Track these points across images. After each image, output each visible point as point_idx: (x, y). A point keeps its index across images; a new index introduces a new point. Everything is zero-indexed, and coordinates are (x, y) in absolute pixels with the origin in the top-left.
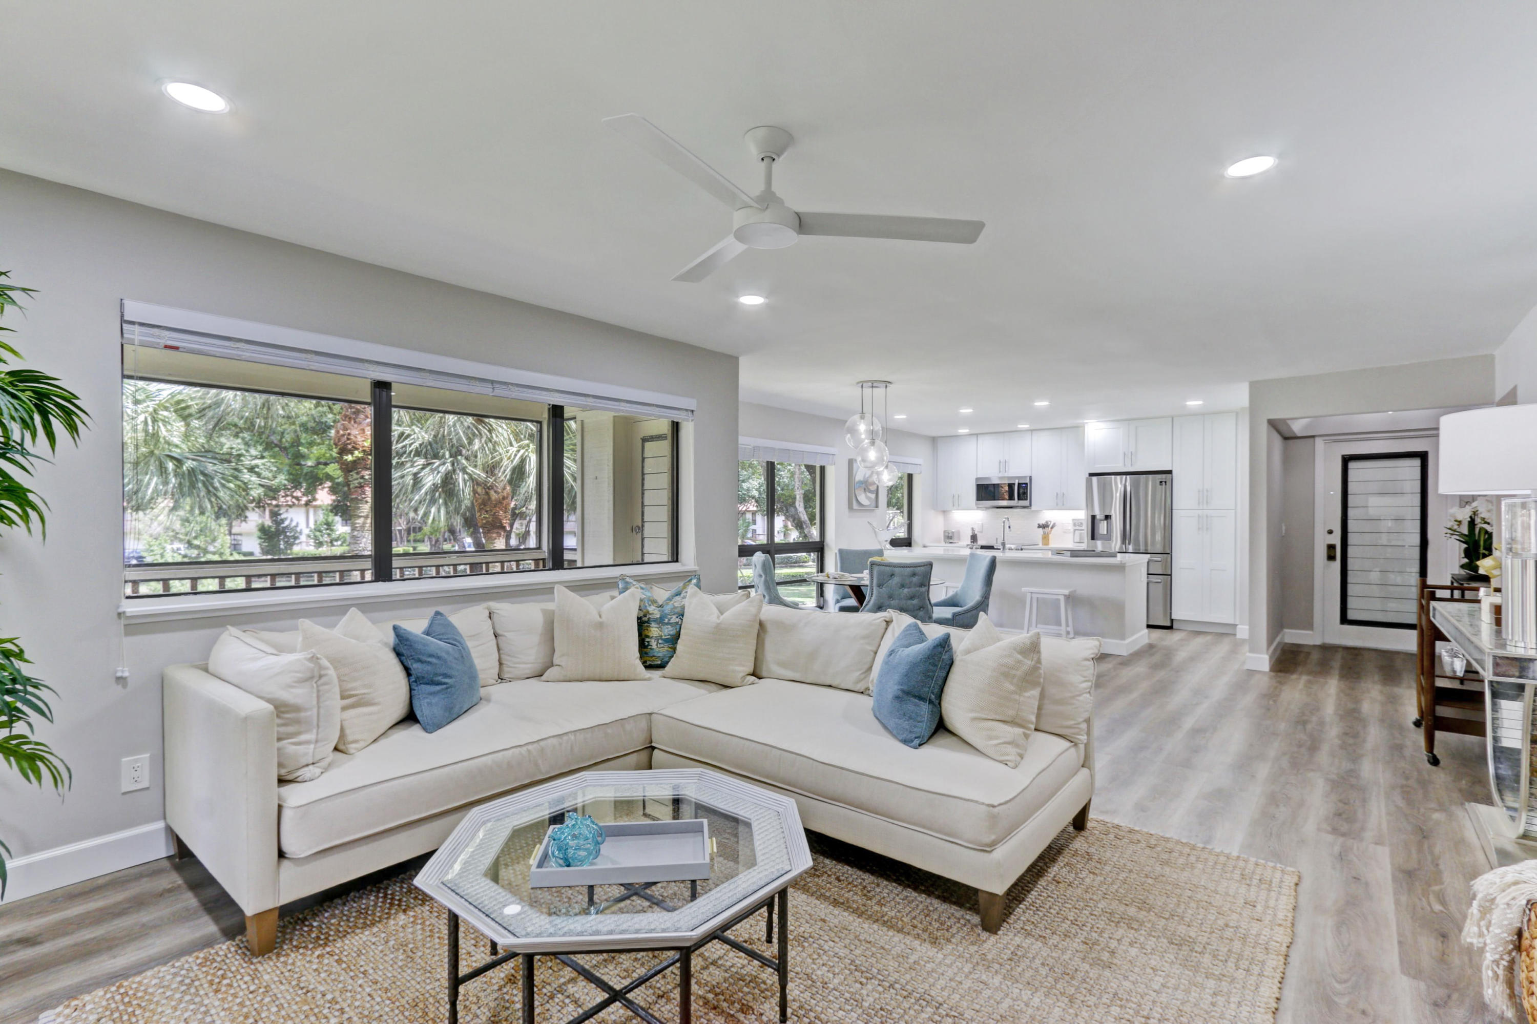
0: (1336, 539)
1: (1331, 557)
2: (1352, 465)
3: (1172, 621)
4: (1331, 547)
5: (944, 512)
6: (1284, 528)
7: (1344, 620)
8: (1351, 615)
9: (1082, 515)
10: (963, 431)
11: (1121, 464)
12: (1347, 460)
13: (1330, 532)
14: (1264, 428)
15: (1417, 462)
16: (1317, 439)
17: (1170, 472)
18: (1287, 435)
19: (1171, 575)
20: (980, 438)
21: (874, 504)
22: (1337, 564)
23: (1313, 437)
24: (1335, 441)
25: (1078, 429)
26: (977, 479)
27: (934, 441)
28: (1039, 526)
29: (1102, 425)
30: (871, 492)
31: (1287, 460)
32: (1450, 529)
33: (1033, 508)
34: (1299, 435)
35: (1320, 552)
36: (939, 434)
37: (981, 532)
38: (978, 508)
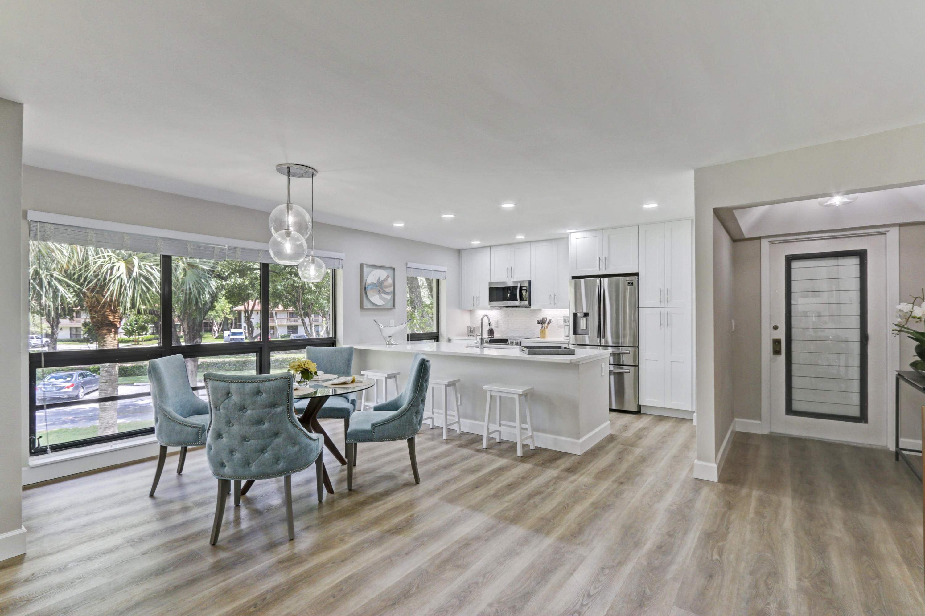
0: (781, 335)
1: (777, 352)
2: (795, 265)
3: (639, 407)
4: (776, 343)
5: (470, 311)
6: (733, 324)
7: (790, 411)
8: (796, 406)
9: (567, 313)
10: (476, 243)
11: (597, 268)
12: (790, 260)
13: (776, 328)
14: (710, 218)
15: (855, 261)
16: (762, 240)
17: (637, 274)
18: (737, 237)
19: (638, 366)
20: (493, 249)
21: (391, 303)
22: (782, 358)
23: (760, 238)
24: (780, 242)
25: (565, 239)
26: (490, 284)
27: (459, 252)
28: (539, 323)
29: (579, 235)
30: (387, 293)
31: (735, 260)
32: (896, 325)
33: (533, 307)
34: (747, 236)
35: (767, 347)
36: (464, 247)
37: (497, 327)
38: (492, 308)
